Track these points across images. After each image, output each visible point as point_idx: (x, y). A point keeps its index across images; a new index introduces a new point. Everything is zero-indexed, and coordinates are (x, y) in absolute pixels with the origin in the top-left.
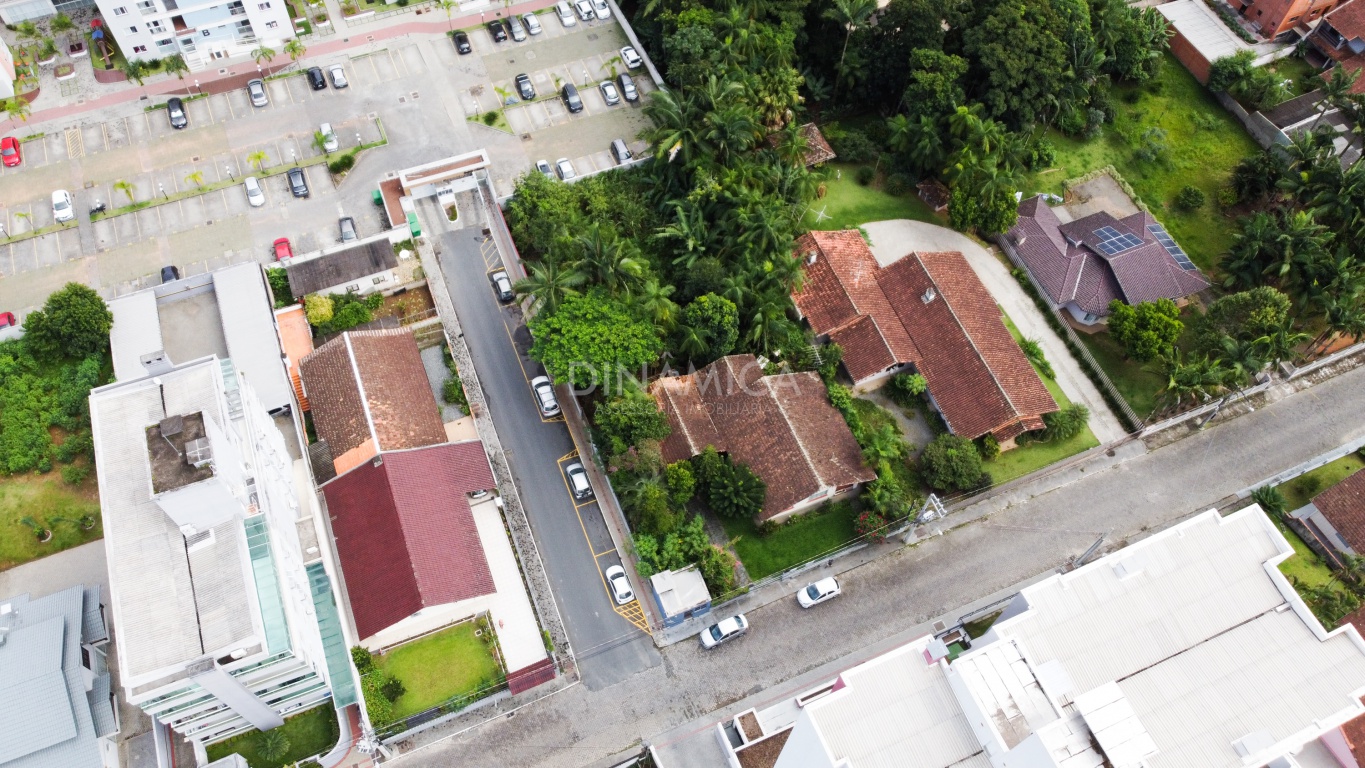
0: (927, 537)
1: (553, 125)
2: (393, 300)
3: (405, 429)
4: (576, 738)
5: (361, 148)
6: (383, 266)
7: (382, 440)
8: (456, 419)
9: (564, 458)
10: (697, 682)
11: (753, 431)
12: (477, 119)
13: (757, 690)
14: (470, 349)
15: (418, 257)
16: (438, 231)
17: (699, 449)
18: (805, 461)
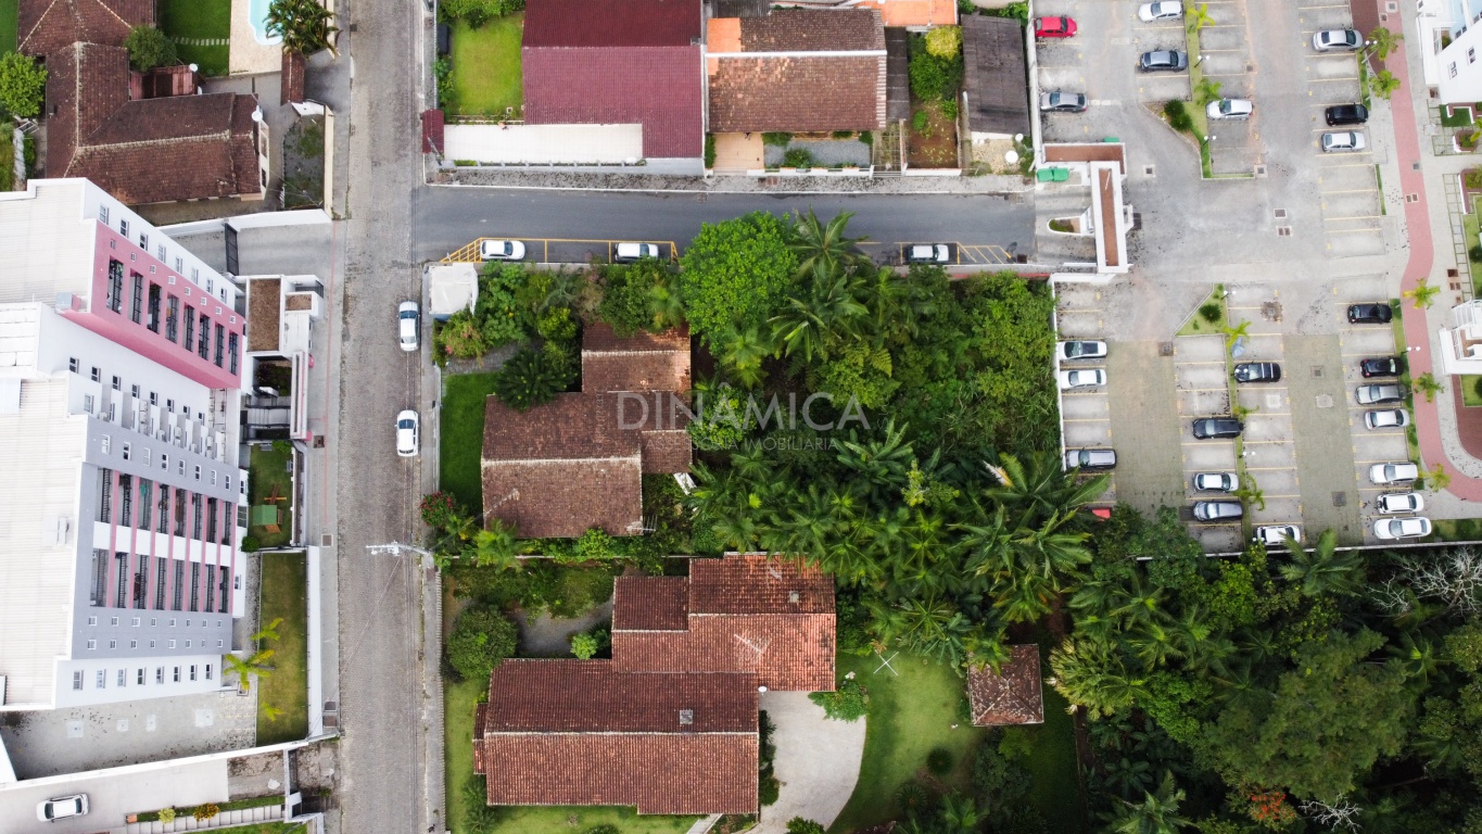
0: (424, 580)
1: (1179, 390)
2: (950, 131)
3: (746, 89)
4: (375, 164)
5: (1204, 145)
6: (977, 116)
8: (766, 154)
9: (673, 249)
10: (377, 285)
11: (586, 425)
12: (1216, 297)
13: (345, 337)
14: (854, 196)
15: (1007, 173)
16: (1040, 205)
17: (587, 359)
18: (522, 458)
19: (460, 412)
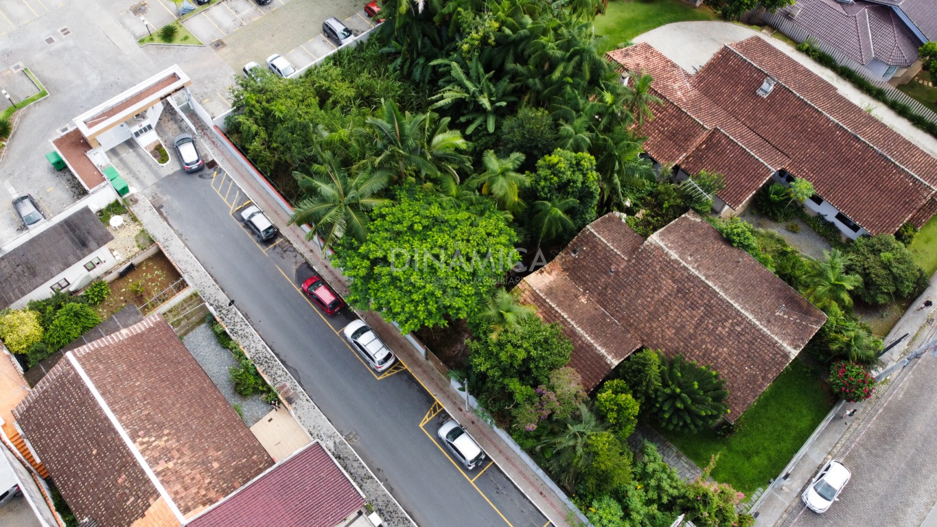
2: (121, 284)
3: (203, 463)
5: (16, 108)
6: (92, 244)
7: (176, 493)
8: (264, 414)
9: (427, 419)
11: (667, 309)
12: (152, 39)
14: (246, 316)
15: (135, 219)
16: (150, 180)
17: (616, 356)
18: (754, 326)
19: (756, 459)
